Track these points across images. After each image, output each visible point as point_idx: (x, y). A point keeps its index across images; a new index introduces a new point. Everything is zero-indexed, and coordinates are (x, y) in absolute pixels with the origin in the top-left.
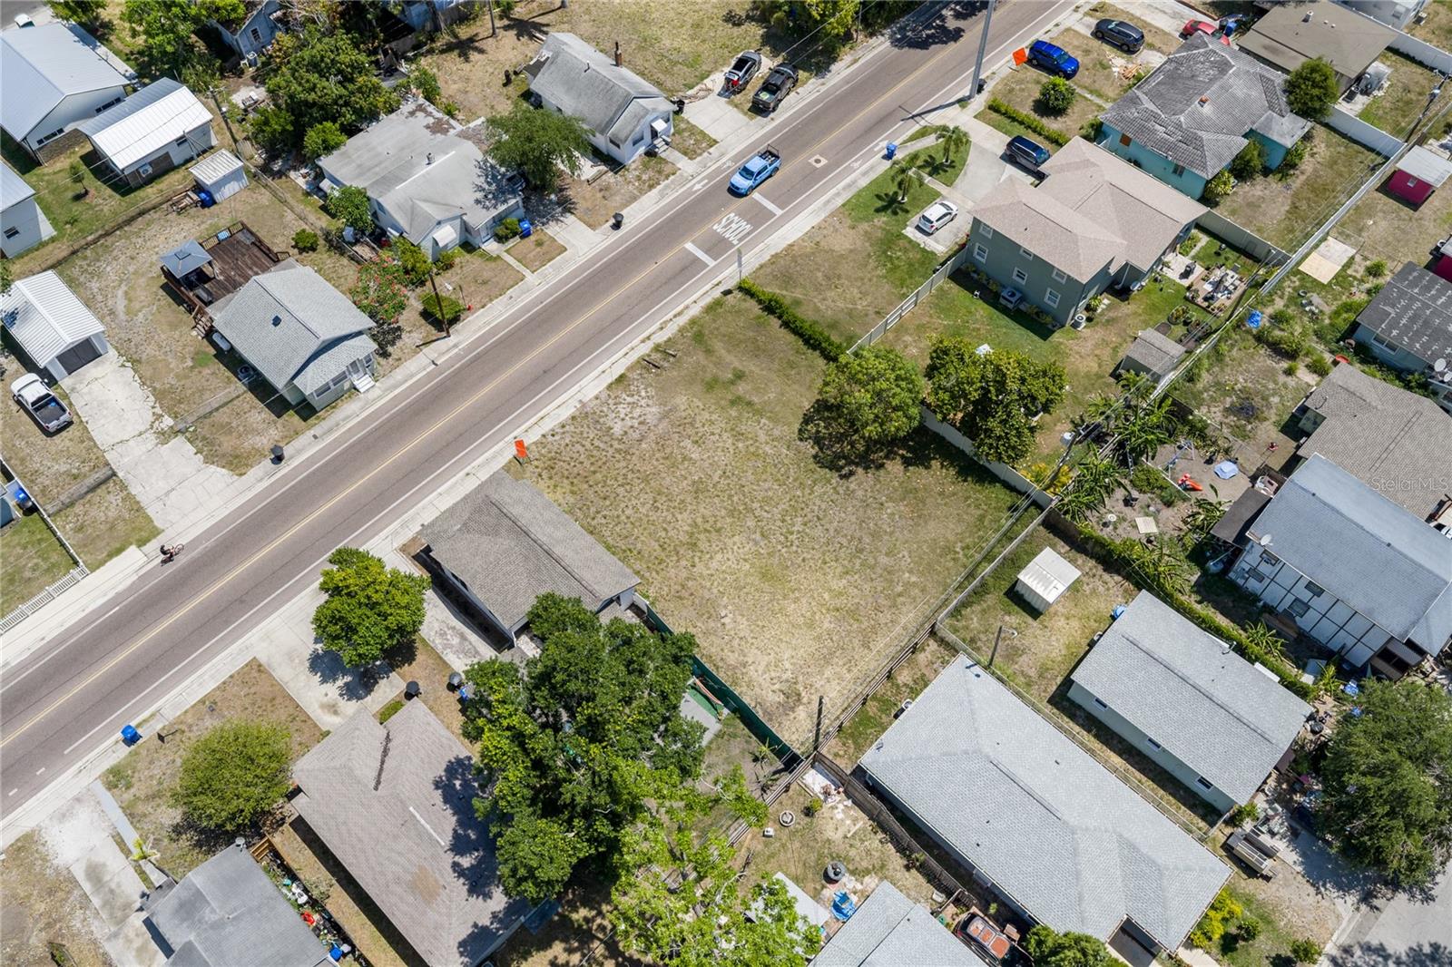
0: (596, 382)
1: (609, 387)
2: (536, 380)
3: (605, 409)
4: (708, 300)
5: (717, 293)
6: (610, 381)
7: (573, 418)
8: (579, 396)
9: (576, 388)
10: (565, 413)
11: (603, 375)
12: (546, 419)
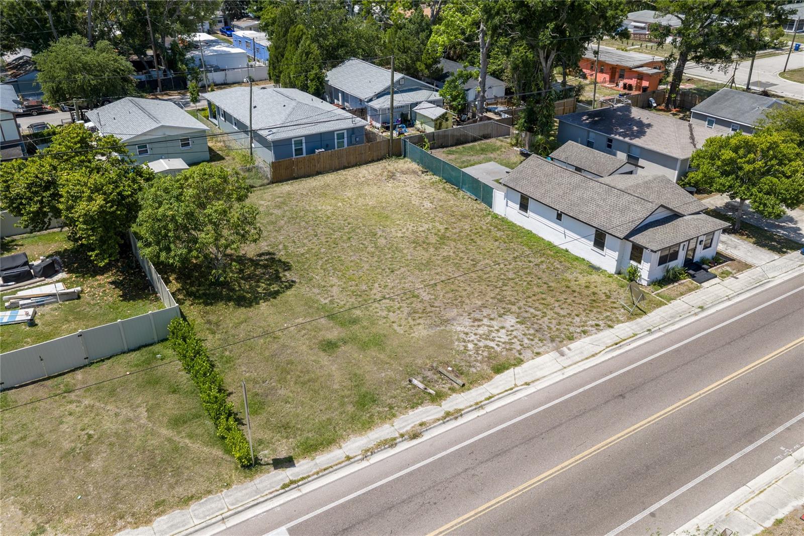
0: (539, 374)
1: (520, 362)
2: (635, 389)
3: (526, 341)
4: (323, 459)
5: (303, 466)
6: (518, 369)
7: (571, 338)
8: (564, 362)
9: (570, 372)
10: (582, 345)
11: (528, 380)
12: (610, 342)
